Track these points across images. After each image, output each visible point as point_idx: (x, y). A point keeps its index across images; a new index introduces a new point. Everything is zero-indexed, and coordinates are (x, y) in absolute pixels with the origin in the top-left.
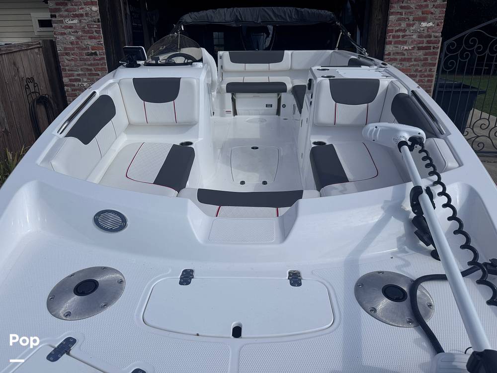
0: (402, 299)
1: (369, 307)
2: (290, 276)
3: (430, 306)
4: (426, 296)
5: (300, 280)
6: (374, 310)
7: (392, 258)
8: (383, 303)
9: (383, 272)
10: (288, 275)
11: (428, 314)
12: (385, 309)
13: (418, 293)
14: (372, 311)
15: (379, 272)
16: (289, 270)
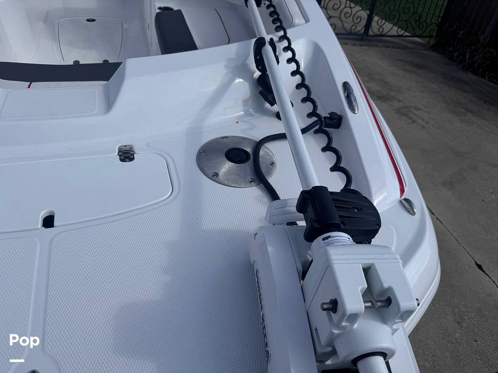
0: (246, 160)
1: (211, 173)
2: (119, 151)
3: (273, 164)
4: (268, 154)
5: (133, 155)
6: (216, 175)
7: (237, 122)
8: (226, 167)
9: (227, 137)
10: (117, 151)
11: (270, 172)
12: (228, 173)
13: (261, 153)
14: (214, 177)
15: (223, 138)
16: (118, 146)
